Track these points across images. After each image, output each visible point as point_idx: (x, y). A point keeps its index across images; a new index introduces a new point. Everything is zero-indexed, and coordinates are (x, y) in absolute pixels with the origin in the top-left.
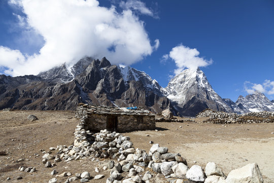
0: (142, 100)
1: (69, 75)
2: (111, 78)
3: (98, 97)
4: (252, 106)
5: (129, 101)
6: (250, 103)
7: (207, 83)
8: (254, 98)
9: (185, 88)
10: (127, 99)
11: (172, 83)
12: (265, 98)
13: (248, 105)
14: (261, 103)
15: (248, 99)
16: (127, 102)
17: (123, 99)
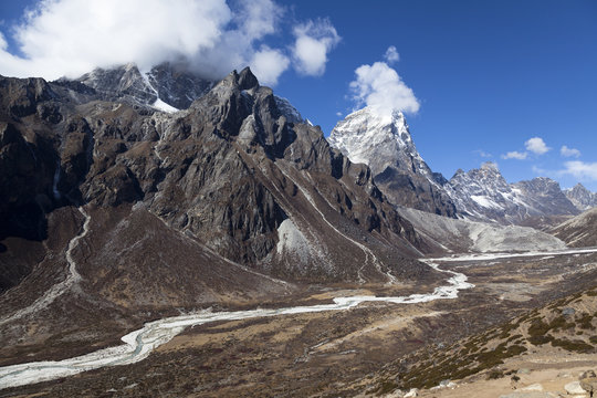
0: (325, 165)
1: (148, 89)
2: (265, 114)
3: (248, 151)
4: (476, 192)
5: (300, 165)
6: (474, 184)
7: (409, 140)
8: (482, 177)
9: (366, 145)
10: (296, 161)
11: (339, 129)
12: (501, 178)
13: (471, 189)
14: (493, 187)
15: (472, 177)
16: (297, 166)
17: (289, 160)
